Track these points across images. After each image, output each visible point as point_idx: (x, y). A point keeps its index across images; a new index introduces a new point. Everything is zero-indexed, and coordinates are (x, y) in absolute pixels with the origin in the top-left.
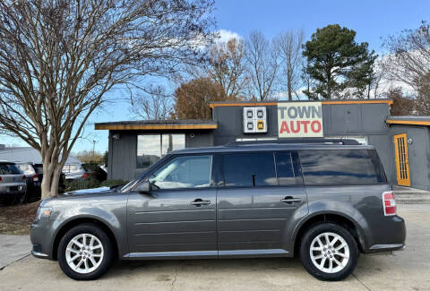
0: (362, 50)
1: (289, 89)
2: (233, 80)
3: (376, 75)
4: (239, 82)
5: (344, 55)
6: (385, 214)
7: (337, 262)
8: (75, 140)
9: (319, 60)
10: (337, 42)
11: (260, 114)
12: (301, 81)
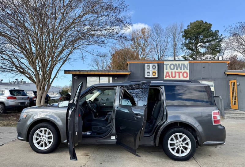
0: (215, 34)
1: (174, 55)
2: (144, 50)
3: (223, 48)
4: (147, 51)
5: (205, 37)
6: (213, 124)
7: (184, 150)
8: (54, 79)
9: (191, 39)
10: (201, 30)
11: (154, 67)
12: (181, 51)
